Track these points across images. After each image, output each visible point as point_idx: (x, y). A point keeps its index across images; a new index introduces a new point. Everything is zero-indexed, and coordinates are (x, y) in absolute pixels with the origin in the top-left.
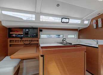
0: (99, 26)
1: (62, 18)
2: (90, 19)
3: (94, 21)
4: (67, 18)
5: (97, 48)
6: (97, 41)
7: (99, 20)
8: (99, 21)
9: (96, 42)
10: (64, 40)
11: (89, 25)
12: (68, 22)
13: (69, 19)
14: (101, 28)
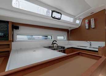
0: (92, 26)
1: (53, 11)
2: (81, 19)
3: (87, 21)
4: (59, 13)
5: (97, 51)
6: (91, 43)
7: (91, 19)
8: (91, 21)
9: (89, 44)
10: (54, 43)
11: (80, 26)
12: (60, 19)
13: (61, 14)
14: (93, 28)
